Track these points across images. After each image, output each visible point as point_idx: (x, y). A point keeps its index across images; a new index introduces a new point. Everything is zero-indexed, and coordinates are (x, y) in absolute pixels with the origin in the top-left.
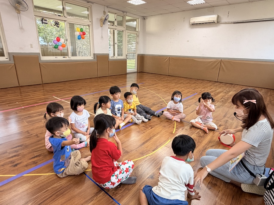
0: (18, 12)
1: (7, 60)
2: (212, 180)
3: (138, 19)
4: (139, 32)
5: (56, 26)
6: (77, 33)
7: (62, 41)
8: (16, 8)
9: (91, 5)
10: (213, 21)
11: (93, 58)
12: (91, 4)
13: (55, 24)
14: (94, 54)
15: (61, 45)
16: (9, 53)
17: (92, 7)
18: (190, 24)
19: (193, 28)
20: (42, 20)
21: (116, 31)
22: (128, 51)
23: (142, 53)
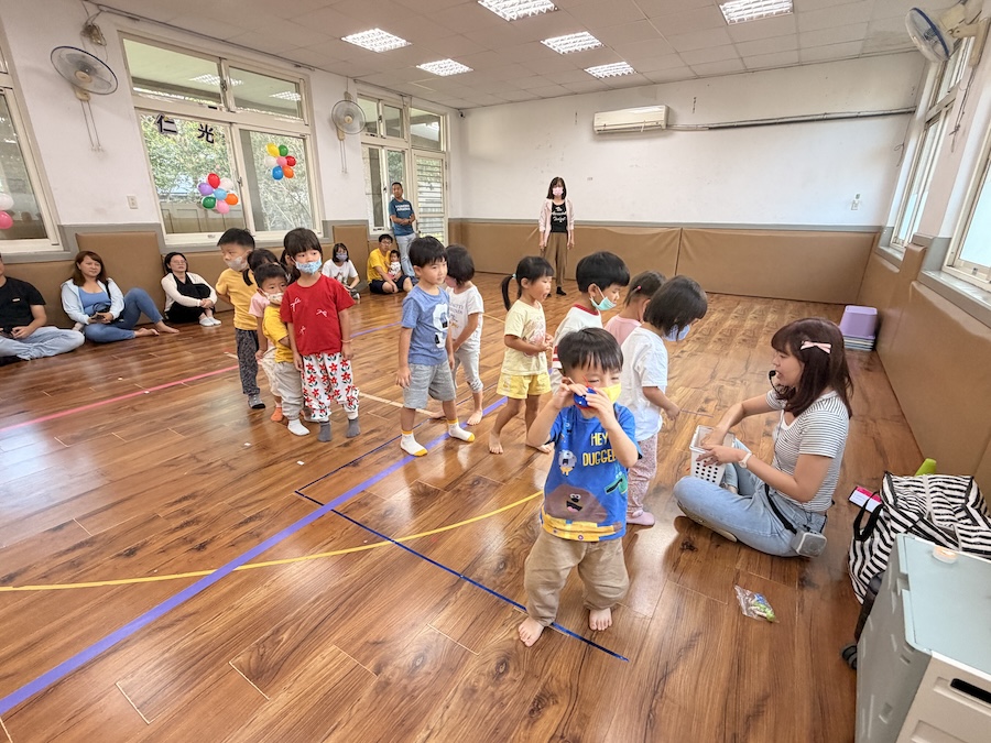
0: (84, 98)
1: (56, 248)
3: (445, 114)
4: (449, 153)
5: (204, 140)
6: (271, 161)
7: (227, 184)
8: (75, 86)
9: (305, 75)
10: (655, 124)
12: (307, 72)
13: (200, 133)
14: (324, 222)
15: (225, 197)
16: (61, 229)
17: (309, 79)
18: (594, 131)
19: (604, 143)
20: (160, 122)
21: (383, 152)
22: (421, 210)
23: (460, 215)
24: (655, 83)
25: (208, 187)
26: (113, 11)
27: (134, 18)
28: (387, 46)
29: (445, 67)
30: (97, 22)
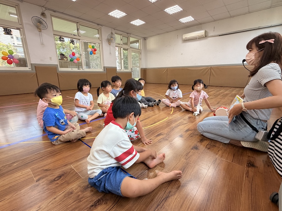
0: (40, 31)
1: (30, 70)
3: (140, 39)
4: (141, 50)
5: (72, 43)
6: (90, 50)
7: (77, 55)
8: (38, 27)
10: (201, 36)
11: (103, 71)
12: (101, 26)
13: (71, 42)
14: (104, 67)
15: (76, 58)
16: (31, 64)
17: (101, 29)
18: (183, 40)
20: (60, 38)
21: (122, 49)
22: (133, 65)
23: (144, 67)
24: (201, 24)
25: (72, 56)
26: (49, 9)
27: (55, 11)
28: (121, 16)
29: (138, 22)
30: (45, 12)
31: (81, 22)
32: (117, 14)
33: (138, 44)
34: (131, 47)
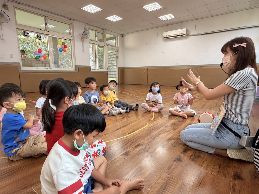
2: (194, 153)
3: (118, 36)
4: (118, 47)
5: (38, 39)
6: (59, 46)
7: (44, 52)
9: (72, 22)
10: (183, 34)
11: (75, 70)
14: (76, 66)
15: (43, 56)
17: (73, 24)
18: (163, 38)
19: (167, 41)
20: (24, 33)
21: (97, 46)
22: (109, 64)
23: (122, 66)
24: (182, 22)
25: (37, 53)
26: (12, 1)
27: (19, 3)
28: (95, 11)
29: (114, 18)
30: (7, 4)
31: (49, 16)
32: (92, 9)
33: (115, 41)
34: (107, 45)
